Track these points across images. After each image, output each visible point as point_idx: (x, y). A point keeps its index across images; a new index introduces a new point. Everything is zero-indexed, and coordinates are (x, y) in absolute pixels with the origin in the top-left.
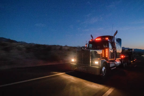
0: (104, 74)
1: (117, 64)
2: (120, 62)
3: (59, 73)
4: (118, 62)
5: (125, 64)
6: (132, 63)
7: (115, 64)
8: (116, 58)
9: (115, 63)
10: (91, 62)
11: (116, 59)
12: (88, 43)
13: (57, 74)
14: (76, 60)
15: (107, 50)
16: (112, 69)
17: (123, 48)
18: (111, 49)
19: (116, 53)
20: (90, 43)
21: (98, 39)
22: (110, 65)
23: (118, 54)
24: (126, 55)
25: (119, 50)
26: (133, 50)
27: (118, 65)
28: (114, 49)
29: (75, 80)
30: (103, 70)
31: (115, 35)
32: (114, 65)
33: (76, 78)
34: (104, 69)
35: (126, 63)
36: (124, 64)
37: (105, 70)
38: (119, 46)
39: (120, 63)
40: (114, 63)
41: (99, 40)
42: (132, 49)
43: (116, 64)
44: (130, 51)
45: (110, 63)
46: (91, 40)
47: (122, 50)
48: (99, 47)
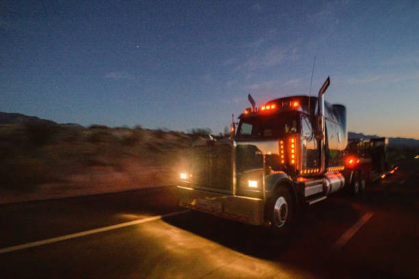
0: (284, 222)
1: (331, 185)
2: (343, 179)
3: (141, 216)
4: (335, 180)
5: (360, 185)
6: (383, 182)
7: (325, 187)
8: (327, 166)
9: (324, 185)
10: (234, 180)
11: (326, 171)
12: (239, 121)
13: (135, 219)
14: (191, 176)
15: (293, 141)
16: (311, 203)
17: (350, 134)
18: (307, 139)
19: (328, 150)
20: (243, 119)
21: (268, 107)
22: (307, 188)
23: (335, 154)
24: (365, 157)
25: (337, 141)
26: (387, 142)
27: (334, 188)
28: (318, 137)
29: (181, 244)
30: (277, 207)
31: (323, 92)
32: (321, 190)
33: (191, 234)
34: (280, 203)
35: (363, 182)
36: (357, 184)
37: (283, 207)
38: (339, 129)
39: (342, 182)
40: (320, 183)
41: (271, 109)
42: (383, 139)
43: (328, 184)
44: (378, 144)
45: (306, 183)
46: (246, 112)
47: (349, 140)
48: (269, 131)
